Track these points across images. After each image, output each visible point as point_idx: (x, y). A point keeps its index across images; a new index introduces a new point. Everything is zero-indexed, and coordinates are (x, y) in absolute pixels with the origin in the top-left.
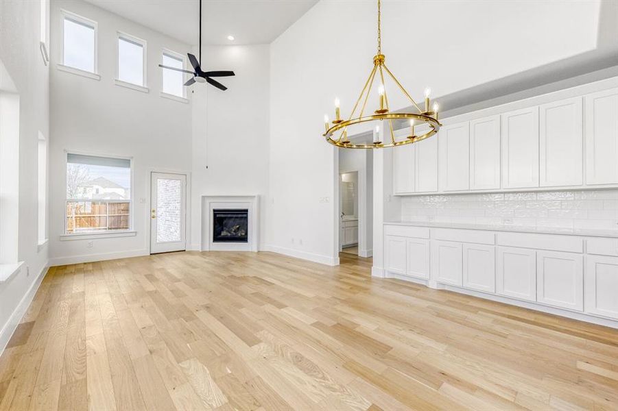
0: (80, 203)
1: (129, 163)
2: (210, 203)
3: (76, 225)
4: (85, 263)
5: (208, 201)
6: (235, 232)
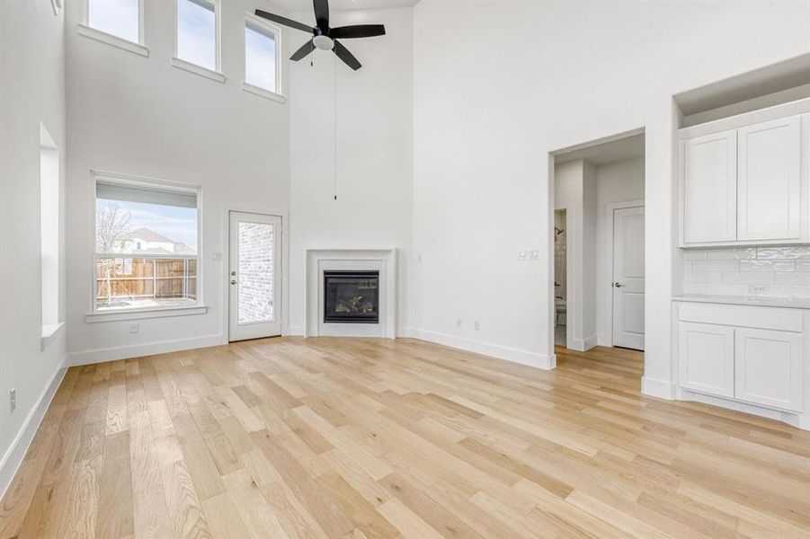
0: (117, 261)
1: (195, 201)
2: (319, 260)
3: (112, 292)
4: (127, 361)
5: (316, 258)
6: (356, 306)
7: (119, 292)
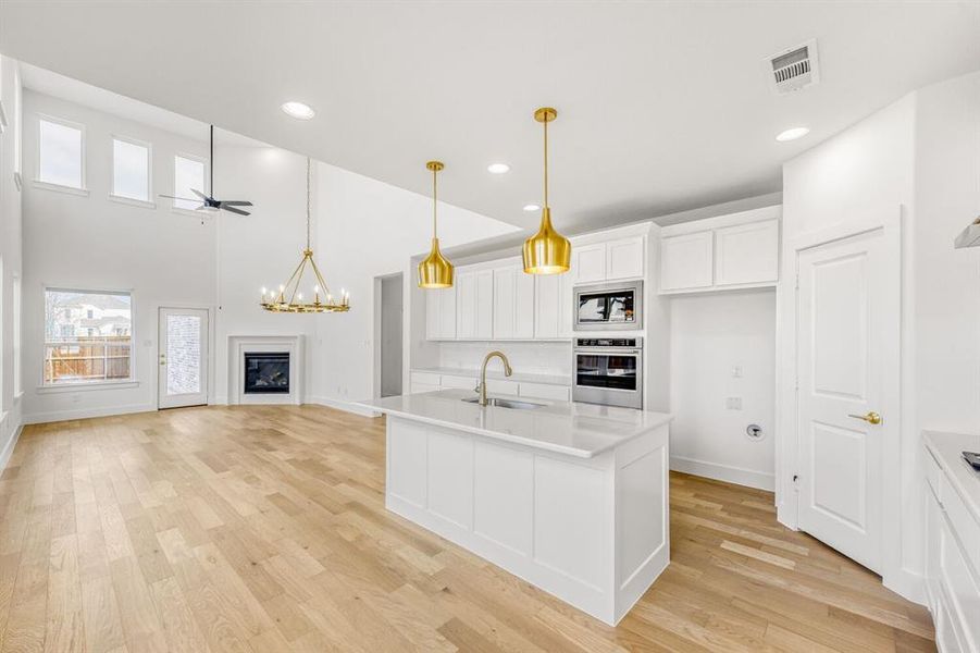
2: (240, 345)
3: (55, 372)
5: (237, 342)
6: (273, 381)
7: (62, 372)
